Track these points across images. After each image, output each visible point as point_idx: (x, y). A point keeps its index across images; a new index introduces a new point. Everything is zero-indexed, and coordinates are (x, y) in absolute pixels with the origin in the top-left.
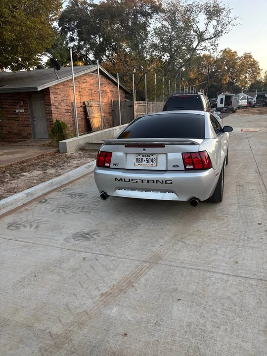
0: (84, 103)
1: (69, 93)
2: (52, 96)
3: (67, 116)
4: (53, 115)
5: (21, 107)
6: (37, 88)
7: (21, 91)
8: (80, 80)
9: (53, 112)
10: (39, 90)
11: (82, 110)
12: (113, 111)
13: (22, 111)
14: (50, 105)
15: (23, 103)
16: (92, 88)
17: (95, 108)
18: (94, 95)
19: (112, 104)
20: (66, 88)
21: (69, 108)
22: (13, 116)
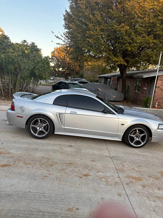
5: (146, 87)
9: (157, 92)
10: (144, 77)
13: (146, 89)
15: (147, 85)
22: (143, 91)
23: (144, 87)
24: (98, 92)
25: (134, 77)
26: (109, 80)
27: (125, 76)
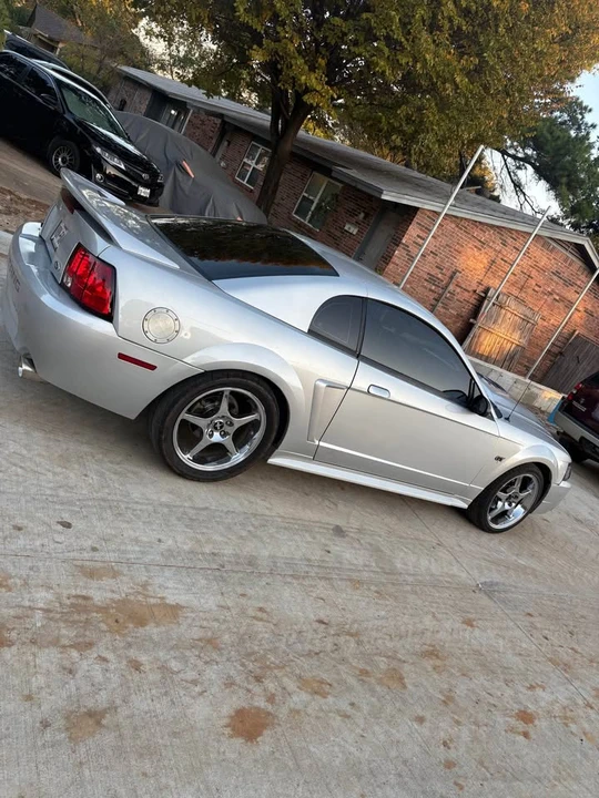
0: (486, 291)
1: (461, 249)
2: (413, 231)
3: (425, 287)
4: (391, 266)
5: (357, 224)
6: (381, 192)
7: (359, 187)
8: (510, 241)
9: (395, 259)
10: (384, 197)
11: (474, 302)
12: (561, 353)
13: (354, 231)
14: (397, 242)
15: (365, 218)
16: (534, 273)
17: (509, 315)
18: (530, 291)
19: (568, 340)
20: (461, 234)
21: (440, 276)
22: (338, 234)
23: (349, 222)
24: (175, 173)
25: (333, 174)
26: (173, 112)
27: (287, 147)
